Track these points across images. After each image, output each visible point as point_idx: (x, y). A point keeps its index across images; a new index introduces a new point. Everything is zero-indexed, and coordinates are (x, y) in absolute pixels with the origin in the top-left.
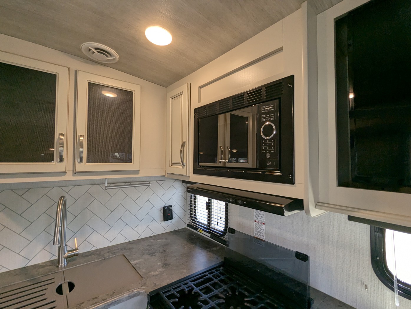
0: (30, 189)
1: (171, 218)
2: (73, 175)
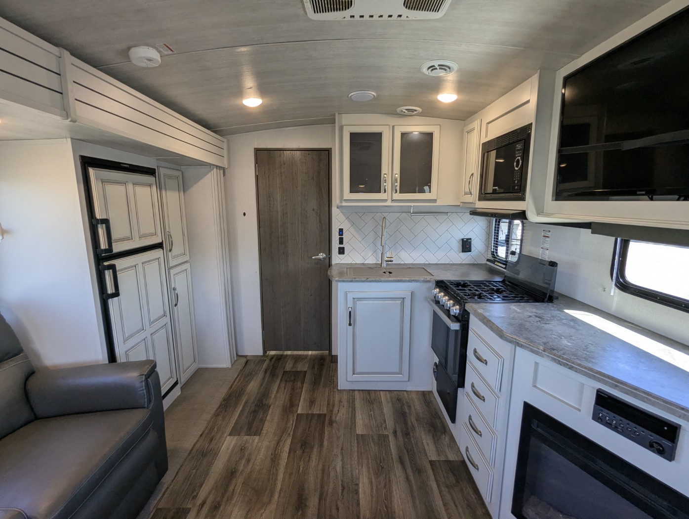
1: (470, 251)
2: (391, 202)
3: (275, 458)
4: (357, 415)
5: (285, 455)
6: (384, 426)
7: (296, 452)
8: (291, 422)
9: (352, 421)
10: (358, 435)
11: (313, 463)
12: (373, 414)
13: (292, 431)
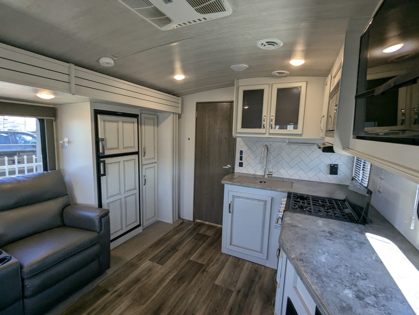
0: (257, 141)
1: (336, 174)
2: (269, 135)
3: (162, 280)
4: (222, 272)
5: (167, 281)
6: (234, 284)
7: (174, 281)
8: (183, 263)
9: (217, 274)
10: (214, 284)
11: (179, 291)
12: (232, 275)
13: (180, 269)
